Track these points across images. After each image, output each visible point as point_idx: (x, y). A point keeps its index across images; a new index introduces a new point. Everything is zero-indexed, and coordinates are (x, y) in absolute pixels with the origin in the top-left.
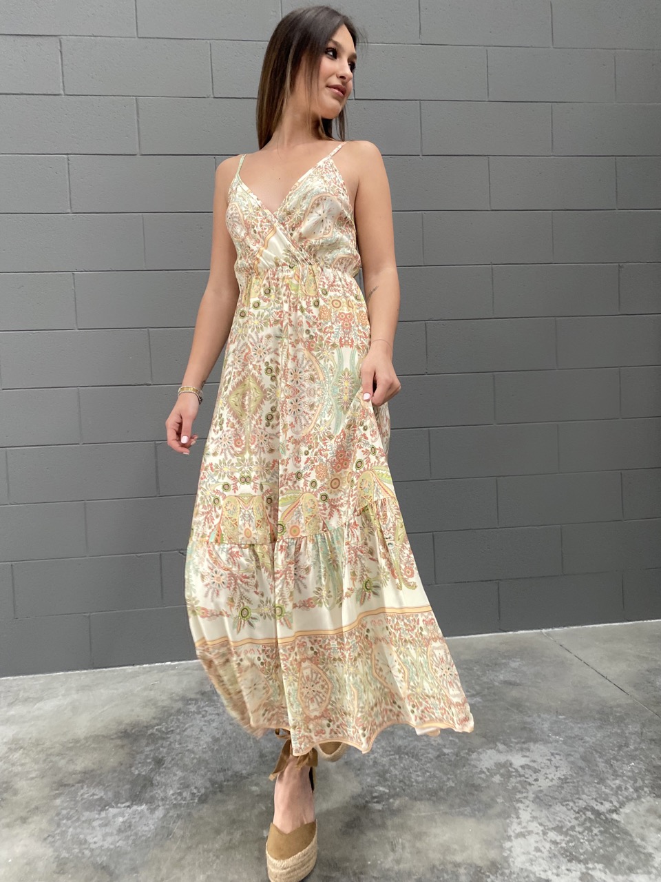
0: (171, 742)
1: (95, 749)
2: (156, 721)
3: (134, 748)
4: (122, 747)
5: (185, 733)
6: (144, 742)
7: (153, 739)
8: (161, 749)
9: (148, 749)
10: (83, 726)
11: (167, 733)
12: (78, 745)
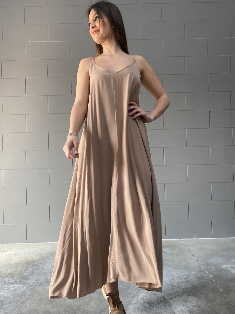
0: (40, 267)
1: (15, 267)
2: (38, 260)
3: (27, 268)
4: (24, 267)
5: (45, 264)
6: (31, 266)
7: (34, 265)
8: (35, 269)
9: (32, 268)
10: (15, 260)
11: (40, 264)
12: (11, 265)
